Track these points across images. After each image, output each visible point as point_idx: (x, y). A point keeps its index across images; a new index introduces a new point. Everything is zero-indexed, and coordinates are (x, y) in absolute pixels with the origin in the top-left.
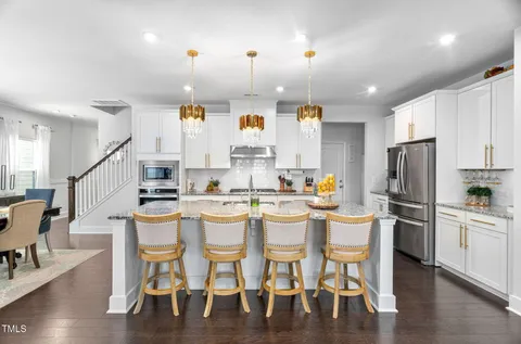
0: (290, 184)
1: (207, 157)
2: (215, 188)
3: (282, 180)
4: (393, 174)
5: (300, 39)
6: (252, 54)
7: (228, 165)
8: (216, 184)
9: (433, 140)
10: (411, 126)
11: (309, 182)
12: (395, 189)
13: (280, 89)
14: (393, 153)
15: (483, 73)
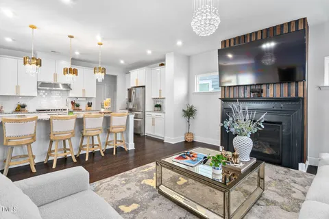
0: (78, 106)
1: (17, 88)
2: (23, 109)
3: (73, 103)
4: (130, 100)
5: (99, 39)
6: (72, 37)
7: (36, 94)
8: (24, 106)
9: (144, 87)
10: (137, 80)
11: (90, 105)
12: (131, 107)
13: (77, 53)
14: (130, 91)
15: (158, 64)
